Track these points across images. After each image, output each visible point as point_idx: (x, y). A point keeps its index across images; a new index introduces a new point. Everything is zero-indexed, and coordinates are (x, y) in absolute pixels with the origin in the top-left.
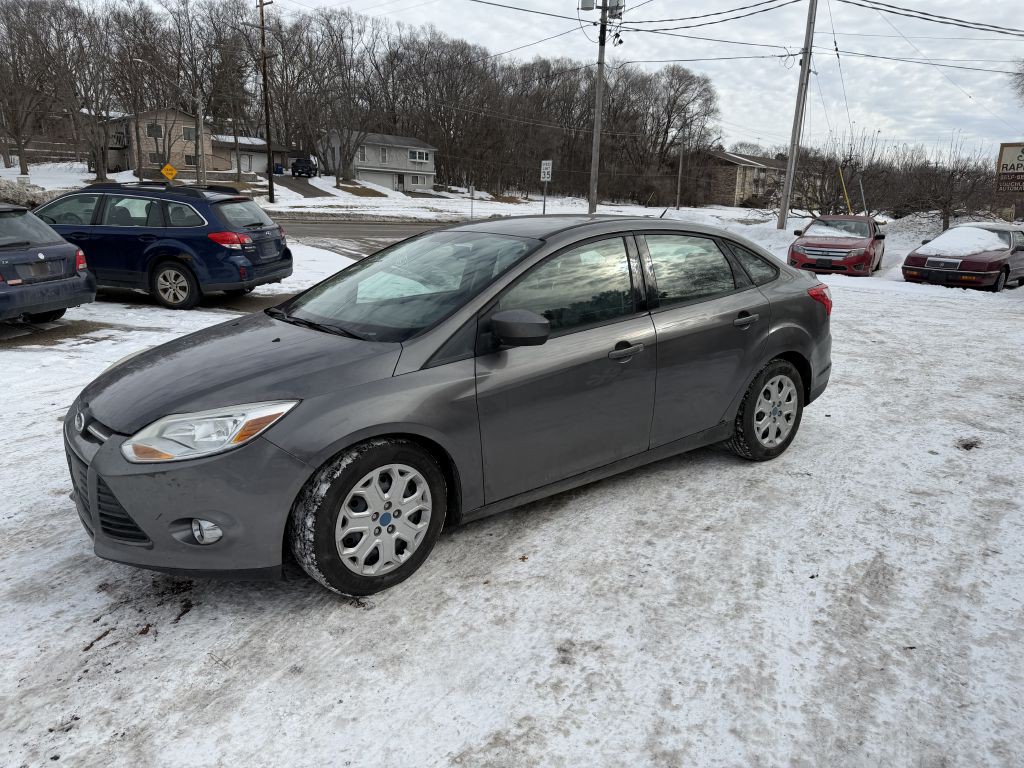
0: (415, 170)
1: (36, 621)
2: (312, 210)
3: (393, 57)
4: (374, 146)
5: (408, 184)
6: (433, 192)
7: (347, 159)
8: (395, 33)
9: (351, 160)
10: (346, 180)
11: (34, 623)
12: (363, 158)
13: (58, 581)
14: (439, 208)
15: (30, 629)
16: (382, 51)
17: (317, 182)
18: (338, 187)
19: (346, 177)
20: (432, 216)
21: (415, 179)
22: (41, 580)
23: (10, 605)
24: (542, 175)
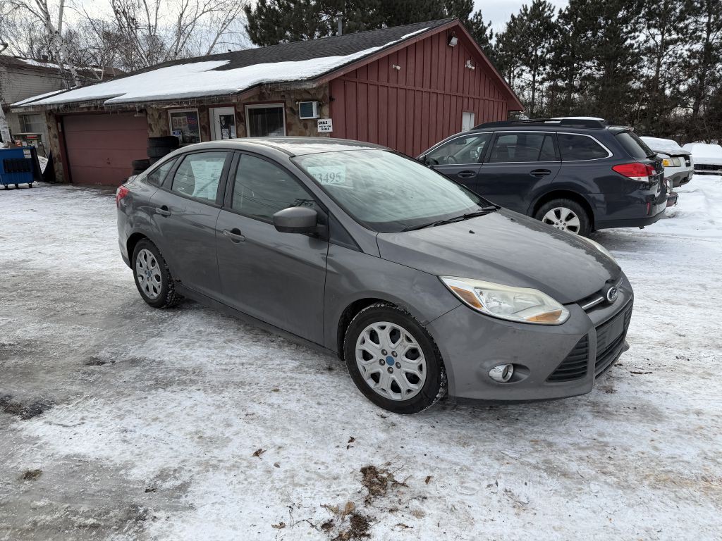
1: (661, 395)
11: (663, 396)
13: (629, 410)
15: (667, 393)
22: (636, 417)
23: (667, 413)
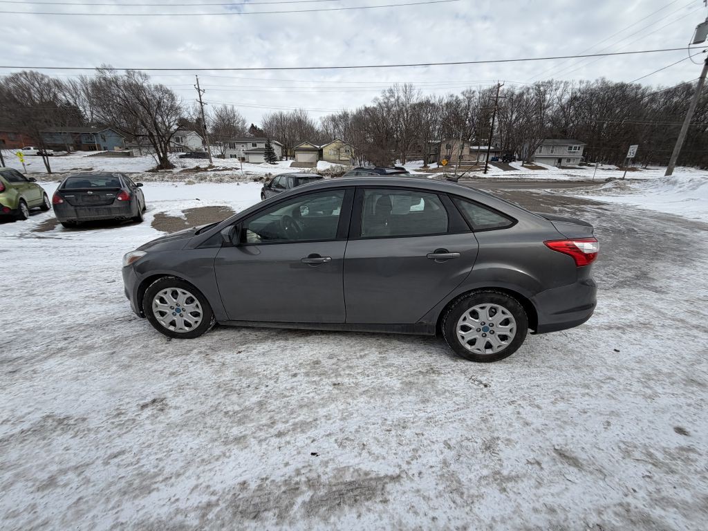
0: (571, 156)
2: (502, 177)
3: (574, 99)
4: (547, 146)
5: (564, 163)
6: (577, 166)
7: (531, 152)
8: (577, 87)
9: (533, 152)
10: (528, 163)
12: (540, 151)
14: (574, 174)
16: (567, 97)
17: (512, 164)
18: (522, 166)
19: (529, 162)
20: (567, 178)
21: (569, 160)
24: (629, 154)
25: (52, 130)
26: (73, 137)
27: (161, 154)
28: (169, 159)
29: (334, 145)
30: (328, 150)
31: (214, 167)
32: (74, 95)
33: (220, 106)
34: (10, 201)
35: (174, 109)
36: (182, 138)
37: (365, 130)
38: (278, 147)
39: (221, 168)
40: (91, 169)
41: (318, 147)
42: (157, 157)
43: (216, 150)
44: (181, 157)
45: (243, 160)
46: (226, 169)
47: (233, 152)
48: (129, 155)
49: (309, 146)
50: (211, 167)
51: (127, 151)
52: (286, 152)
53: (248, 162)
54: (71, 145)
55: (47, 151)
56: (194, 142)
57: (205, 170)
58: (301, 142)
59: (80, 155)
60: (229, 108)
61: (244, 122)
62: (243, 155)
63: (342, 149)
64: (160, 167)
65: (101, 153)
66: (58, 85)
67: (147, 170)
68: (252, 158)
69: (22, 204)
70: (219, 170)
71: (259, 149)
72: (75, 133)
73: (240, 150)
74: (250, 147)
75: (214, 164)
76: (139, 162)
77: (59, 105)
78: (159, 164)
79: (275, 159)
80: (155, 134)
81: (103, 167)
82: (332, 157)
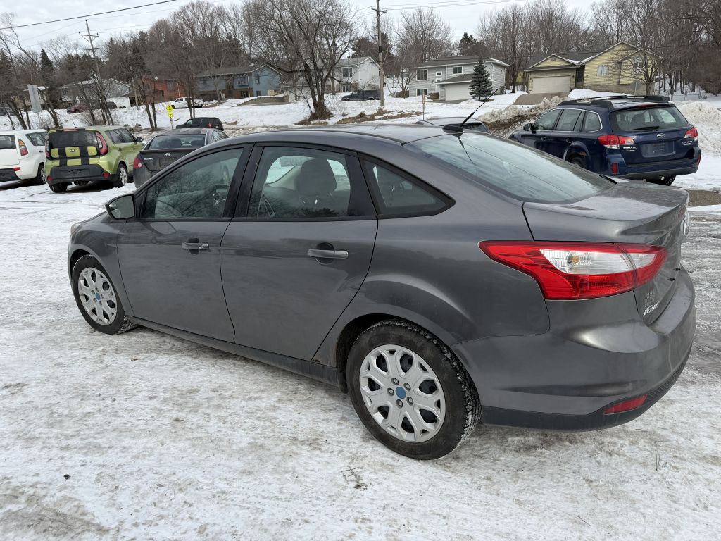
25: (206, 74)
26: (226, 80)
27: (317, 97)
28: (326, 103)
29: (608, 56)
30: (596, 68)
31: (385, 112)
32: (235, 25)
33: (411, 12)
34: (110, 165)
35: (344, 26)
36: (351, 69)
37: (690, 17)
38: (498, 70)
39: (396, 114)
40: (236, 123)
41: (576, 62)
42: (311, 102)
43: (395, 85)
44: (345, 99)
45: (435, 97)
46: (402, 115)
47: (422, 85)
48: (283, 101)
49: (558, 63)
50: (381, 112)
51: (282, 96)
52: (514, 77)
53: (444, 101)
54: (223, 92)
55: (197, 101)
56: (367, 73)
57: (372, 117)
58: (543, 56)
59: (229, 105)
60: (426, 12)
61: (447, 32)
62: (437, 89)
63: (626, 63)
64: (314, 117)
65: (252, 100)
66: (221, 14)
67: (297, 121)
68: (451, 93)
69: (122, 169)
70: (391, 117)
71: (466, 77)
72: (228, 76)
73: (434, 80)
74: (450, 73)
75: (387, 108)
76: (289, 110)
77: (219, 40)
78: (313, 111)
79: (489, 93)
80: (312, 68)
81: (249, 120)
82: (603, 80)
